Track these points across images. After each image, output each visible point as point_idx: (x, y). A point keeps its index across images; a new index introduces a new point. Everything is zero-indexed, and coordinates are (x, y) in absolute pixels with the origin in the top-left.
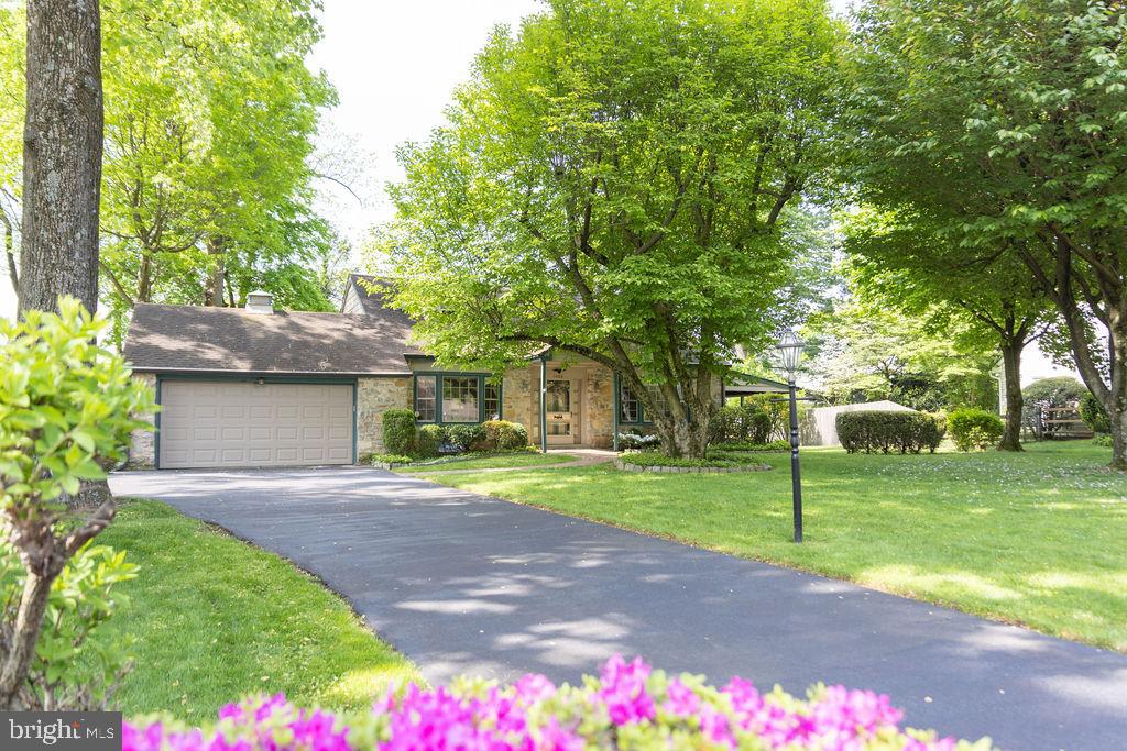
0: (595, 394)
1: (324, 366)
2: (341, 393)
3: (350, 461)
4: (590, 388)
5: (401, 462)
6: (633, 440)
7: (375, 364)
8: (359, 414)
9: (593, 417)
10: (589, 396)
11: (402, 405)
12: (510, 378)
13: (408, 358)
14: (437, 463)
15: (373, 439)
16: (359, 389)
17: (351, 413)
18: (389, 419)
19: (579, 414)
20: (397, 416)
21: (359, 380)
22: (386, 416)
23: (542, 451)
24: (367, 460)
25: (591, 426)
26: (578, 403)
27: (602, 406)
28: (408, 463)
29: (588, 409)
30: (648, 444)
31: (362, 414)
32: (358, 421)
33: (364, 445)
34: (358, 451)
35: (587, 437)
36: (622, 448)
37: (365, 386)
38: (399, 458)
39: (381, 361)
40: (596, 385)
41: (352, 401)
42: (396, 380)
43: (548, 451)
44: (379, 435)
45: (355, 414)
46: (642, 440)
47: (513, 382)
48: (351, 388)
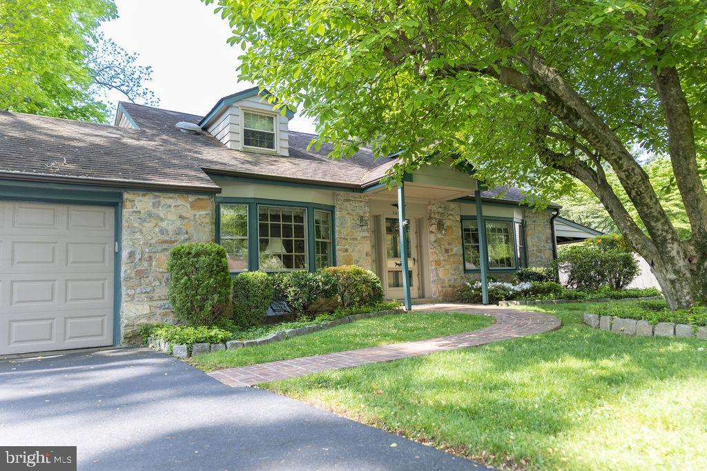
0: (439, 236)
1: (61, 167)
2: (94, 219)
3: (107, 339)
4: (434, 228)
5: (211, 340)
6: (504, 289)
7: (155, 171)
8: (125, 254)
9: (438, 263)
10: (432, 238)
11: (202, 238)
12: (344, 212)
13: (209, 172)
15: (151, 299)
16: (126, 212)
17: (109, 257)
18: (182, 260)
19: (420, 262)
20: (197, 255)
21: (126, 196)
22: (177, 255)
24: (140, 337)
25: (437, 273)
26: (419, 246)
27: (447, 251)
28: (224, 341)
29: (432, 254)
30: (526, 292)
31: (132, 255)
32: (123, 268)
33: (134, 311)
34: (124, 321)
35: (433, 289)
36: (493, 299)
37: (137, 204)
38: (203, 332)
39: (167, 170)
40: (440, 225)
41: (112, 232)
42: (191, 198)
43: (414, 308)
44: (163, 291)
45: (117, 256)
46: (517, 288)
47: (348, 218)
48: (110, 212)
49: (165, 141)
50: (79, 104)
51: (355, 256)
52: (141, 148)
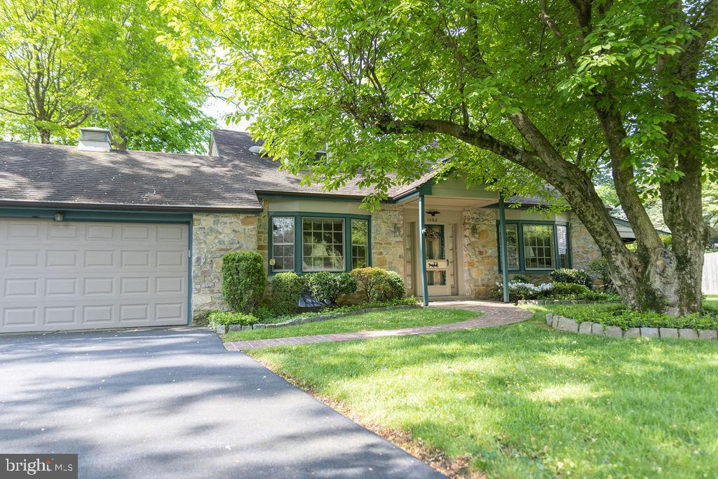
0: (473, 239)
1: (152, 198)
2: (171, 234)
3: (183, 320)
4: (467, 233)
5: (242, 323)
6: (527, 290)
7: (218, 197)
8: (194, 259)
9: (471, 264)
10: (466, 241)
11: (249, 247)
12: (379, 221)
13: (259, 193)
14: (293, 324)
15: (212, 292)
16: (195, 228)
17: (185, 261)
18: (231, 265)
19: (455, 263)
20: (239, 261)
21: (194, 217)
22: (226, 260)
23: (422, 304)
24: (202, 320)
25: (470, 274)
26: (454, 249)
27: (481, 253)
28: (251, 324)
29: (465, 256)
30: (546, 293)
31: (198, 259)
32: (193, 269)
33: (201, 300)
34: (194, 308)
35: (466, 287)
36: (514, 298)
37: (203, 223)
38: (240, 316)
39: (227, 195)
40: (474, 230)
41: (187, 244)
42: (242, 216)
43: (430, 304)
44: (220, 286)
45: (190, 259)
46: (538, 289)
47: (383, 226)
48: (185, 227)
49: (235, 166)
50: (195, 120)
51: (388, 258)
52: (214, 175)
